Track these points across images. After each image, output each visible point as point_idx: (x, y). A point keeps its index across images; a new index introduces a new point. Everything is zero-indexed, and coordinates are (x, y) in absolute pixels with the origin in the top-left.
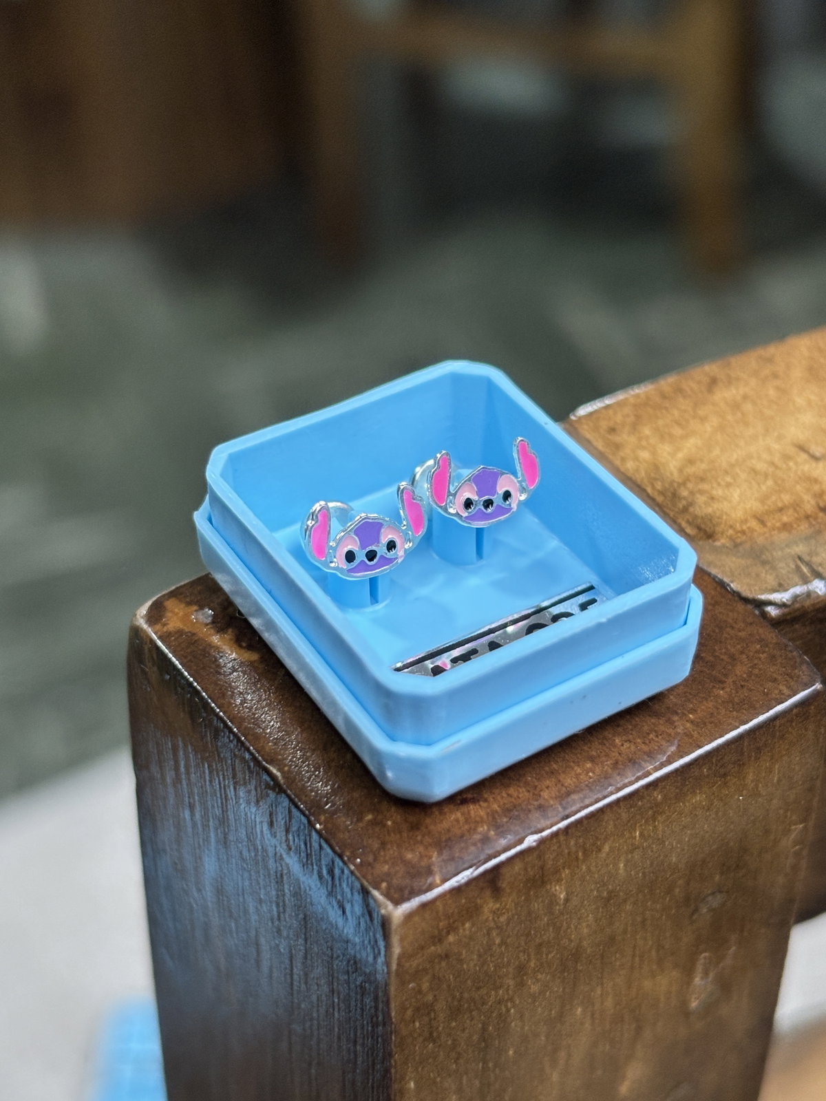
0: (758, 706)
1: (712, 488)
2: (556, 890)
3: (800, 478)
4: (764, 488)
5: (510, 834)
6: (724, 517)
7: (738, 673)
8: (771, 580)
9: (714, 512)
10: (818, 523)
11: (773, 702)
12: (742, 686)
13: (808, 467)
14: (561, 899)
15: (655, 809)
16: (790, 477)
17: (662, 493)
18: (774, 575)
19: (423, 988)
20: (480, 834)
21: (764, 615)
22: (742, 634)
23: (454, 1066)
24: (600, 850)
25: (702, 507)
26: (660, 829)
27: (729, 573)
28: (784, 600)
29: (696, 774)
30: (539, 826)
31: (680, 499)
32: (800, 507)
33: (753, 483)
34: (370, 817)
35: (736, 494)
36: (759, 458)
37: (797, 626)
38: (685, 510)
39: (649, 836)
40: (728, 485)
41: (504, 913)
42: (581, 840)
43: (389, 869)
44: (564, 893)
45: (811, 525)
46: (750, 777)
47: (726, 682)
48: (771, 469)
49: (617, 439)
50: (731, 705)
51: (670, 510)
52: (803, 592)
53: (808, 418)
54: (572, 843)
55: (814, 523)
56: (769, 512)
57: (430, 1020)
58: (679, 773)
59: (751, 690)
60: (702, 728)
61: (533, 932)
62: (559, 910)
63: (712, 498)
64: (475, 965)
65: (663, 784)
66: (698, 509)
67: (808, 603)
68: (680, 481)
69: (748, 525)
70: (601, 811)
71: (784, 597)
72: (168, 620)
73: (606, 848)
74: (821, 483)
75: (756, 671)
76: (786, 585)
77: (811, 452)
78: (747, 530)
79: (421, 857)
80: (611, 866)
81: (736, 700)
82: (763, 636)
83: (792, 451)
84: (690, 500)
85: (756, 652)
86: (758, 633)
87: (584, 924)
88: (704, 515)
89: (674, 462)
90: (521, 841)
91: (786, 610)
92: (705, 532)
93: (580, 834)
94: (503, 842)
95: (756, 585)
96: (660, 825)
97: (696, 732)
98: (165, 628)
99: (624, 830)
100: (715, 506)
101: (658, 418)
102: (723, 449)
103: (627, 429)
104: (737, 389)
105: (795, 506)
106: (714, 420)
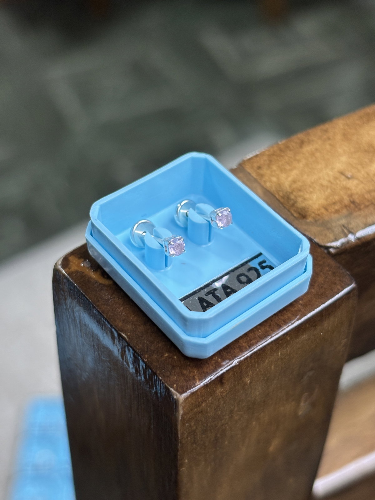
0: (328, 295)
1: (304, 194)
2: (246, 380)
3: (342, 188)
4: (326, 193)
6: (310, 208)
7: (319, 281)
8: (331, 236)
9: (306, 206)
10: (350, 209)
11: (335, 293)
12: (322, 287)
13: (345, 183)
14: (248, 383)
15: (287, 343)
16: (338, 187)
17: (283, 197)
18: (333, 234)
19: (192, 425)
21: (329, 253)
22: (321, 263)
23: (204, 451)
24: (264, 362)
25: (301, 204)
27: (314, 235)
28: (338, 246)
29: (304, 327)
31: (291, 200)
32: (343, 202)
33: (322, 191)
34: (167, 355)
35: (315, 197)
36: (324, 179)
37: (343, 256)
38: (293, 205)
39: (284, 354)
40: (311, 193)
41: (225, 392)
42: (257, 360)
43: (176, 378)
46: (326, 325)
47: (314, 285)
48: (329, 184)
49: (261, 172)
50: (317, 296)
52: (345, 241)
53: (344, 159)
54: (253, 361)
56: (329, 205)
57: (194, 436)
59: (325, 289)
60: (305, 307)
62: (247, 387)
63: (305, 199)
65: (291, 332)
66: (298, 204)
68: (290, 191)
69: (321, 211)
71: (337, 244)
72: (71, 266)
73: (267, 361)
74: (351, 190)
75: (327, 280)
76: (338, 239)
77: (346, 175)
78: (320, 214)
79: (190, 372)
80: (269, 368)
81: (319, 293)
82: (329, 263)
83: (338, 175)
84: (295, 200)
85: (327, 271)
87: (257, 391)
88: (301, 207)
89: (287, 182)
90: (232, 364)
91: (338, 250)
92: (302, 215)
93: (256, 357)
94: (224, 363)
95: (325, 239)
96: (289, 349)
97: (303, 309)
98: (70, 270)
99: (274, 353)
100: (306, 203)
101: (279, 161)
102: (308, 175)
103: (266, 167)
104: (313, 146)
105: (340, 201)
106: (303, 161)
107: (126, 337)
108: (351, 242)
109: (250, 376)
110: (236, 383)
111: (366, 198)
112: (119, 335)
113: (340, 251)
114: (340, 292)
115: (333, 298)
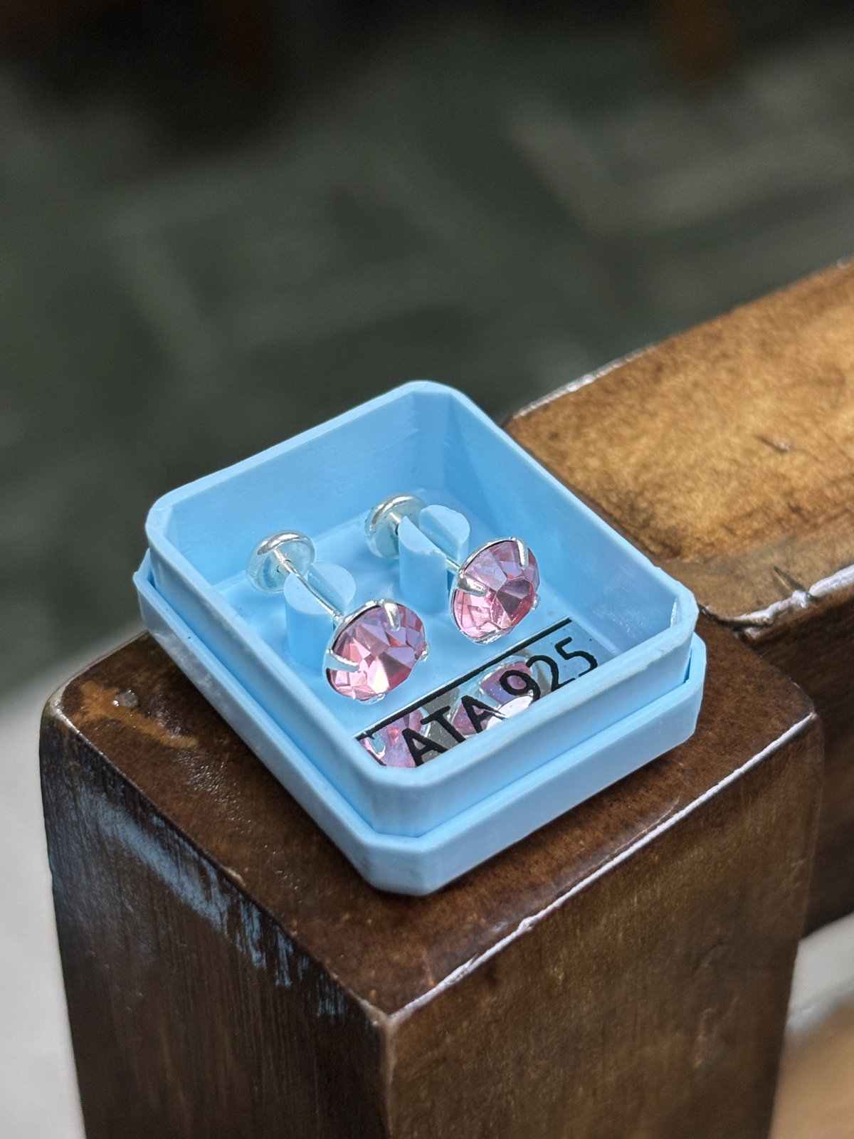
0: (750, 745)
1: (673, 496)
2: (554, 972)
3: (766, 475)
4: (728, 491)
5: (504, 921)
6: (690, 529)
7: (725, 709)
8: (748, 598)
9: (678, 524)
10: (791, 526)
11: (767, 739)
12: (732, 724)
13: (773, 462)
14: (559, 981)
15: (652, 872)
16: (754, 475)
17: (618, 507)
18: (750, 593)
19: (421, 1096)
20: (469, 923)
21: (744, 638)
22: (725, 664)
24: (598, 924)
25: (665, 520)
26: (658, 891)
27: (702, 595)
28: (765, 619)
29: (691, 828)
30: (533, 907)
31: (640, 511)
32: (771, 511)
33: (717, 486)
34: (347, 917)
35: (698, 500)
36: (719, 454)
37: (780, 645)
38: (646, 524)
39: (648, 900)
40: (690, 491)
41: (502, 1006)
42: (578, 917)
43: (376, 974)
44: (563, 974)
45: (784, 531)
46: (748, 821)
47: (713, 721)
48: (734, 468)
49: (561, 446)
50: (722, 748)
51: (629, 525)
52: (783, 608)
53: (766, 403)
54: (570, 920)
55: (787, 527)
56: (736, 519)
57: (429, 1127)
58: (675, 831)
59: (741, 728)
60: (694, 777)
61: (531, 1020)
62: (558, 992)
63: (674, 508)
64: (474, 1064)
65: (659, 844)
66: (660, 522)
67: (790, 619)
68: (637, 490)
69: (717, 536)
70: (597, 882)
71: (764, 615)
72: (86, 708)
73: (604, 921)
74: (790, 479)
75: (745, 706)
76: (765, 602)
77: (775, 443)
78: (716, 542)
79: (410, 957)
80: (610, 938)
81: (727, 741)
82: (747, 665)
83: (754, 444)
84: (650, 512)
85: (742, 683)
86: (741, 660)
87: (584, 1002)
88: (666, 528)
89: (628, 469)
90: (514, 927)
91: (768, 630)
92: (670, 546)
93: (575, 910)
94: (496, 930)
95: (732, 605)
96: (658, 886)
97: (688, 782)
98: (86, 717)
99: (622, 898)
100: (679, 518)
101: (603, 417)
102: (679, 448)
103: (571, 433)
104: (686, 375)
105: (765, 509)
106: (666, 414)
107: (239, 877)
108: (797, 610)
109: (565, 960)
110: (530, 980)
111: (828, 498)
112: (222, 875)
113: (772, 633)
114: (780, 735)
115: (762, 750)
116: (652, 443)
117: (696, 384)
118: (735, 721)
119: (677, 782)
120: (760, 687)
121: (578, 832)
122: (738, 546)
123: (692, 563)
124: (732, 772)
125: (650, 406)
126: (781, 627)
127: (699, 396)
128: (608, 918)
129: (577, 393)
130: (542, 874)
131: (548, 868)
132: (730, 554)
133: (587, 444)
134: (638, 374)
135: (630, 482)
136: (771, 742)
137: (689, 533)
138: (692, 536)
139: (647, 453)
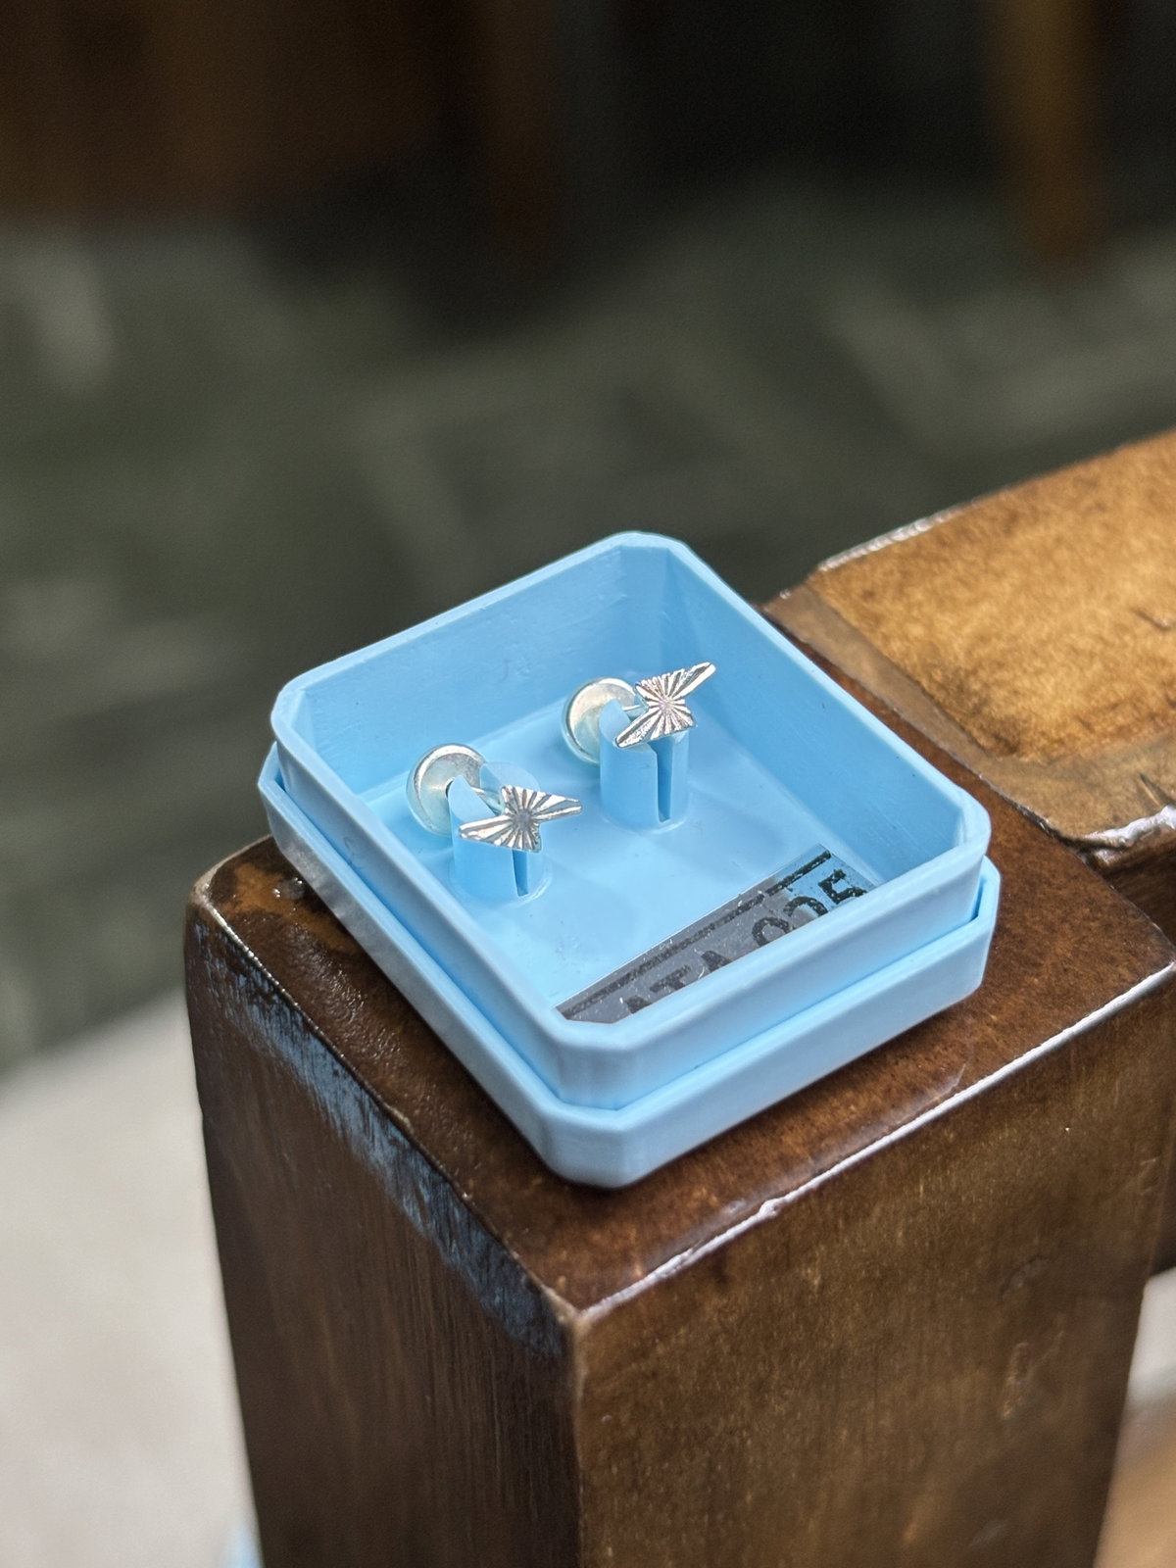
0: (1088, 998)
2: (807, 1275)
3: (1141, 659)
4: (1089, 674)
5: (740, 1200)
6: (1034, 720)
7: (1059, 951)
8: (1103, 811)
9: (1019, 713)
10: (1168, 724)
11: (1111, 992)
12: (1065, 970)
13: (1150, 642)
14: (814, 1287)
15: (946, 1154)
17: (942, 687)
18: (1107, 804)
19: (623, 1420)
20: (695, 1200)
21: (1094, 863)
22: (1064, 893)
23: (669, 1522)
24: (869, 1215)
25: (1002, 706)
26: (954, 1179)
27: (1042, 804)
28: (1123, 840)
29: (1003, 1101)
30: (781, 1189)
31: (970, 694)
32: (1142, 703)
35: (1048, 685)
37: (1142, 876)
38: (977, 711)
39: (939, 1191)
40: (1038, 672)
41: (734, 1311)
42: (841, 1204)
43: (568, 1256)
44: (819, 1278)
45: (1158, 729)
46: (1081, 1099)
47: (1040, 965)
48: (1099, 647)
49: (877, 608)
50: (1050, 999)
51: (956, 710)
52: (1149, 827)
53: (1148, 569)
54: (829, 1207)
55: (1162, 725)
56: (1095, 711)
57: (633, 1463)
58: (978, 1102)
59: (1077, 976)
60: (1009, 1035)
61: (775, 1334)
62: (812, 1300)
63: (1016, 693)
64: (694, 1385)
65: (957, 1117)
67: (1156, 843)
68: (969, 668)
70: (869, 1160)
71: (1124, 834)
73: (877, 1211)
74: (1171, 666)
75: (1085, 948)
76: (1124, 818)
77: (1155, 619)
78: (1067, 740)
79: (614, 1238)
80: (885, 1236)
81: (1058, 991)
82: (1093, 895)
83: (1128, 618)
84: (984, 696)
85: (1084, 919)
86: (1086, 891)
87: (849, 1318)
89: (960, 641)
90: (755, 1211)
91: (1126, 855)
92: (1006, 741)
93: (838, 1195)
94: (730, 1211)
95: (1081, 820)
96: (953, 1175)
97: (1001, 1041)
98: (238, 908)
99: (902, 1185)
100: (1020, 705)
101: (934, 574)
102: (1029, 619)
103: (890, 593)
104: (1047, 527)
105: (1134, 701)
106: (1016, 574)
107: (406, 1120)
108: (1165, 831)
109: (822, 1260)
110: (773, 1280)
113: (1131, 859)
114: (1129, 989)
115: (1103, 1006)
116: (995, 610)
117: (1059, 540)
118: (1071, 967)
119: (987, 1039)
120: (1108, 927)
121: (849, 1094)
122: (1095, 745)
123: (1034, 763)
124: (1060, 1031)
125: (995, 564)
126: (1142, 853)
127: (1063, 555)
128: (883, 1209)
129: (903, 544)
130: (798, 1145)
131: (805, 1137)
132: (1082, 755)
133: (909, 607)
134: (986, 525)
135: (962, 656)
136: (1115, 997)
137: (1032, 726)
138: (1036, 728)
139: (987, 621)
